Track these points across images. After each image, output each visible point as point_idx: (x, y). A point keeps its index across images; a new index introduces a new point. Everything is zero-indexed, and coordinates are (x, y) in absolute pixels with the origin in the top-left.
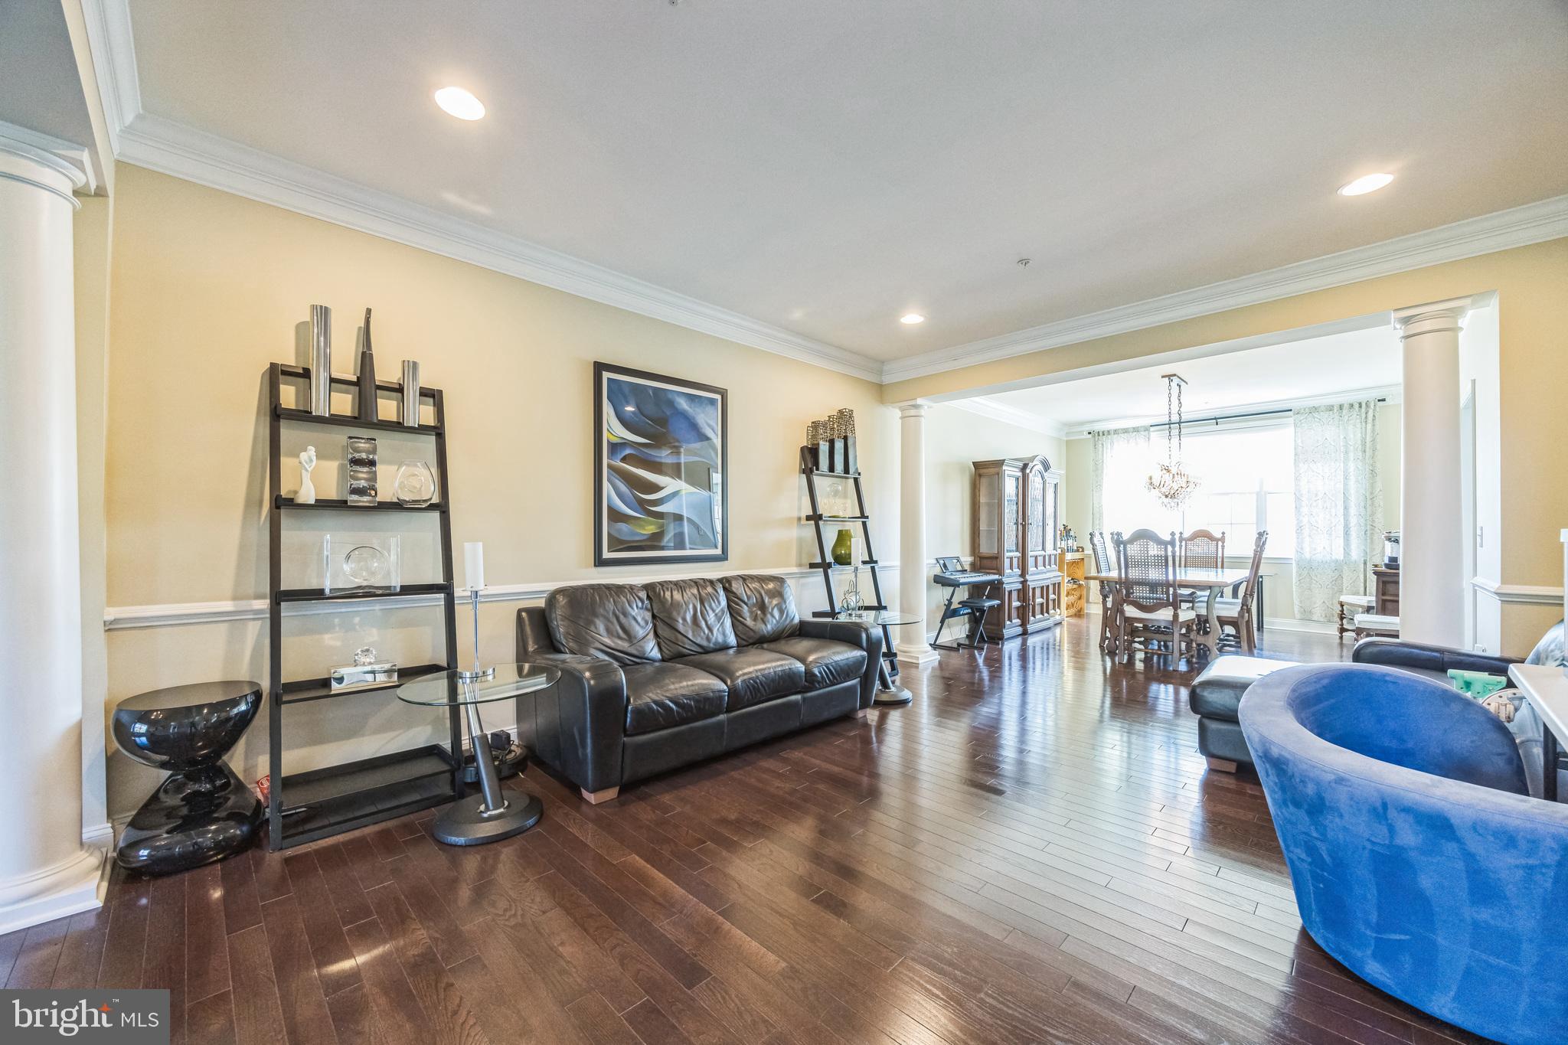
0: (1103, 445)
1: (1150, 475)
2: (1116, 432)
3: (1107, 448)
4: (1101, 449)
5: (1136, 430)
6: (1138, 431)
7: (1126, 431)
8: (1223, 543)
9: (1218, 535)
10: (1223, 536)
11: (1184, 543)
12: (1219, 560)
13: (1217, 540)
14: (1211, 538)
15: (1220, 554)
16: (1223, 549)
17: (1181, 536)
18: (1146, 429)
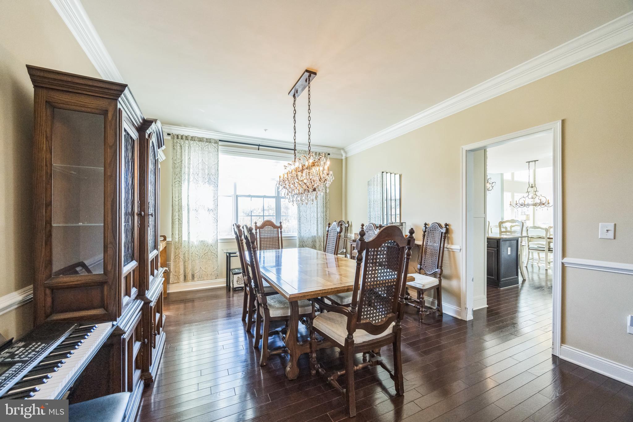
0: (181, 146)
1: (280, 175)
2: (193, 139)
3: (185, 151)
4: (179, 151)
5: (209, 141)
6: (210, 142)
7: (201, 140)
8: (281, 229)
9: (278, 225)
10: (281, 225)
11: (258, 230)
12: (280, 239)
13: (277, 227)
14: (274, 226)
15: (280, 236)
16: (281, 234)
17: (256, 226)
18: (216, 142)
